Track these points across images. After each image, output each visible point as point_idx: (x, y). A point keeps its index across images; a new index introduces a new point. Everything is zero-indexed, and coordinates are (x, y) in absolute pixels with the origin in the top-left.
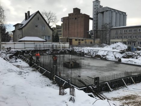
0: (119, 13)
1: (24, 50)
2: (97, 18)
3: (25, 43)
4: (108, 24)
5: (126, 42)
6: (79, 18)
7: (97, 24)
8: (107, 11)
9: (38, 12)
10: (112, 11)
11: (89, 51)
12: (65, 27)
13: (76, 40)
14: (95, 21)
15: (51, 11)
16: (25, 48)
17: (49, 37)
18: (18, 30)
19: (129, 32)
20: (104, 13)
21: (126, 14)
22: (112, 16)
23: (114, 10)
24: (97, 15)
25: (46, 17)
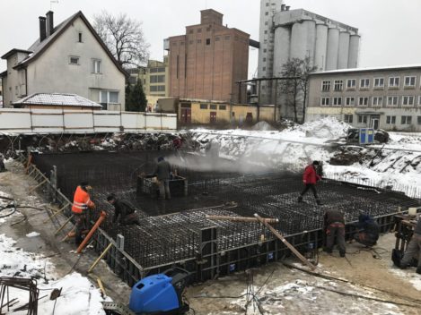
0: (336, 28)
1: (29, 132)
2: (272, 42)
3: (31, 113)
4: (302, 62)
5: (351, 116)
6: (217, 39)
7: (272, 59)
8: (302, 21)
9: (80, 16)
10: (318, 22)
11: (236, 141)
12: (175, 66)
13: (203, 106)
15: (125, 16)
16: (32, 128)
17: (115, 93)
18: (16, 71)
19: (362, 85)
20: (294, 27)
21: (359, 33)
22: (316, 39)
23: (324, 19)
24: (271, 35)
25: (109, 32)
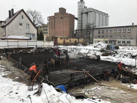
0: (102, 14)
1: (7, 48)
2: (82, 18)
3: (8, 41)
4: (91, 24)
5: (107, 41)
6: (64, 17)
7: (82, 23)
8: (91, 12)
9: (22, 10)
10: (96, 12)
11: (73, 49)
12: (51, 26)
13: (61, 39)
14: (80, 21)
15: (36, 10)
16: (8, 46)
17: (34, 35)
18: (2, 28)
19: (110, 31)
20: (88, 13)
21: (108, 15)
22: (95, 17)
23: (98, 11)
24: (81, 16)
25: (31, 15)
